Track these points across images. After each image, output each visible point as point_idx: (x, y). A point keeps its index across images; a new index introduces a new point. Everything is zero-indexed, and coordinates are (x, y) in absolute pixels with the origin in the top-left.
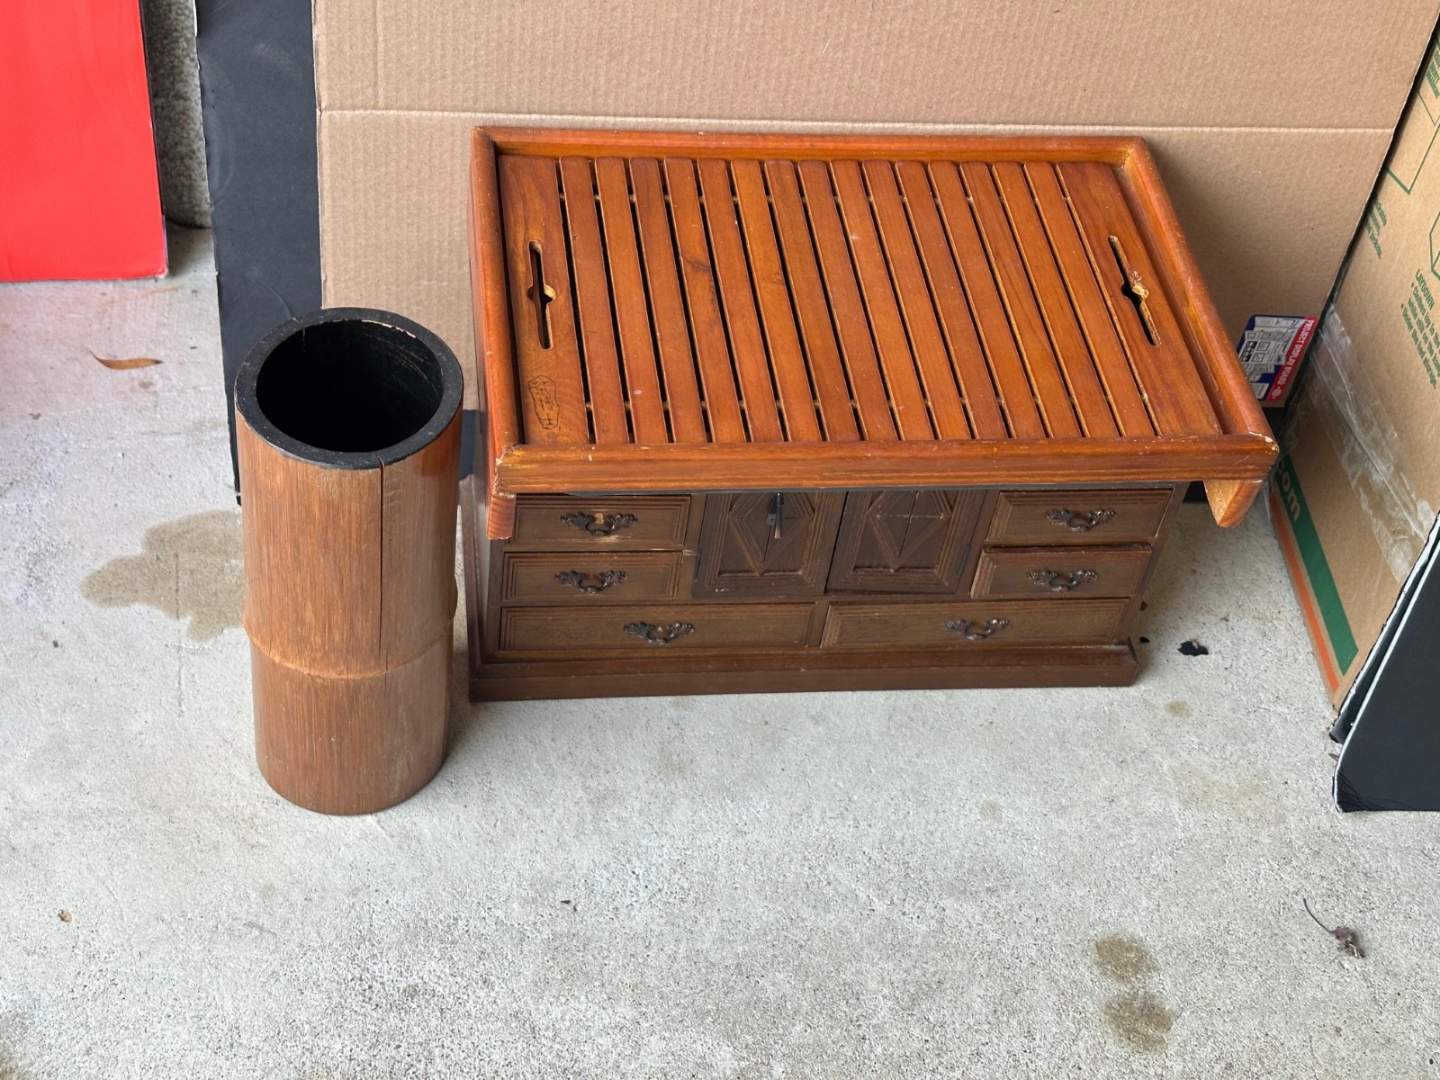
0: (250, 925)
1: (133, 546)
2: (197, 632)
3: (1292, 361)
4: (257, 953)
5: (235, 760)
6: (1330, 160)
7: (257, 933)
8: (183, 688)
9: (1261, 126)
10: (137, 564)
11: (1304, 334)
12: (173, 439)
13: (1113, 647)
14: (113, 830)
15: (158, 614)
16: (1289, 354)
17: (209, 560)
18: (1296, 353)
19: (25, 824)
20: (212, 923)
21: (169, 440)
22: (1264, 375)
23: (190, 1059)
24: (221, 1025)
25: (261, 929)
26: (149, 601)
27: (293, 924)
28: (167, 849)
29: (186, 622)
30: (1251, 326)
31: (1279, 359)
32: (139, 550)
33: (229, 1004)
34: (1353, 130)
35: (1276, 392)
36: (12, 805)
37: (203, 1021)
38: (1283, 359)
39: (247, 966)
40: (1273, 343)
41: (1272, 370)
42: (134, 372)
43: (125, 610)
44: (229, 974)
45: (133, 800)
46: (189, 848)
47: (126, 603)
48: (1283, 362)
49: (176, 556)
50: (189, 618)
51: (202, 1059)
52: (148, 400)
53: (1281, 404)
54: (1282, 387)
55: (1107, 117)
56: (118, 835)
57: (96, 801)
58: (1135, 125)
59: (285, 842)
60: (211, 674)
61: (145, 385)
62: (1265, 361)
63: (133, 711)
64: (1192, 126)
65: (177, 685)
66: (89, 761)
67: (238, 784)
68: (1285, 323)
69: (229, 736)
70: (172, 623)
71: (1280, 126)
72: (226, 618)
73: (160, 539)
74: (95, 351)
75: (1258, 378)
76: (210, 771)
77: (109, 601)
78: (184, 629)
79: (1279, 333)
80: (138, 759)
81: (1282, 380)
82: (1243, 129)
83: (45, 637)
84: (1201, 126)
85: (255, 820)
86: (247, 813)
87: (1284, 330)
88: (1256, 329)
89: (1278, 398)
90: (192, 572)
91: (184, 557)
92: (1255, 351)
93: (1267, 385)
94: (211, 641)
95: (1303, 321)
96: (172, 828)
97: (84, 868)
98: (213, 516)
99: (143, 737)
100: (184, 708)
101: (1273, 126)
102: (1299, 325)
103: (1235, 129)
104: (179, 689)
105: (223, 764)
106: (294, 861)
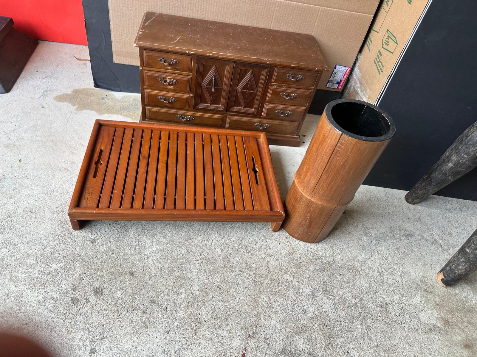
0: (66, 169)
1: (69, 92)
2: (77, 109)
3: (344, 79)
4: (65, 175)
6: (357, 22)
7: (66, 171)
8: (69, 119)
9: (342, 9)
10: (69, 95)
11: (347, 72)
12: (88, 74)
13: (295, 136)
14: (40, 145)
15: (69, 105)
16: (344, 77)
17: (86, 97)
18: (345, 77)
19: (20, 141)
20: (57, 167)
21: (86, 74)
22: (337, 82)
23: (39, 195)
24: (50, 189)
25: (68, 170)
26: (68, 102)
27: (76, 170)
28: (52, 150)
29: (75, 107)
30: (335, 68)
31: (341, 78)
32: (70, 93)
33: (53, 185)
34: (363, 14)
35: (340, 87)
36: (18, 136)
37: (46, 188)
38: (342, 78)
39: (61, 177)
40: (340, 73)
41: (339, 81)
42: (83, 62)
43: (62, 103)
44: (56, 178)
45: (48, 139)
46: (57, 151)
47: (63, 102)
48: (342, 79)
49: (79, 95)
50: (77, 107)
51: (42, 195)
52: (84, 66)
53: (341, 91)
54: (341, 86)
55: (304, 1)
57: (39, 138)
58: (311, 5)
61: (85, 64)
62: (338, 78)
63: (55, 122)
64: (325, 7)
66: (40, 130)
68: (343, 68)
69: (76, 130)
70: (72, 107)
71: (346, 10)
72: (85, 108)
73: (76, 92)
74: (75, 56)
75: (336, 83)
76: (69, 137)
77: (59, 101)
79: (342, 71)
80: (52, 132)
81: (341, 84)
82: (337, 10)
83: (41, 105)
84: (327, 7)
85: (76, 148)
86: (74, 146)
87: (343, 70)
88: (336, 69)
89: (340, 89)
90: (81, 98)
91: (80, 96)
92: (336, 75)
93: (338, 85)
94: (80, 112)
95: (347, 68)
96: (54, 146)
97: (30, 151)
98: (90, 89)
99: (56, 128)
100: (68, 123)
101: (345, 10)
102: (346, 69)
103: (335, 9)
105: (72, 136)
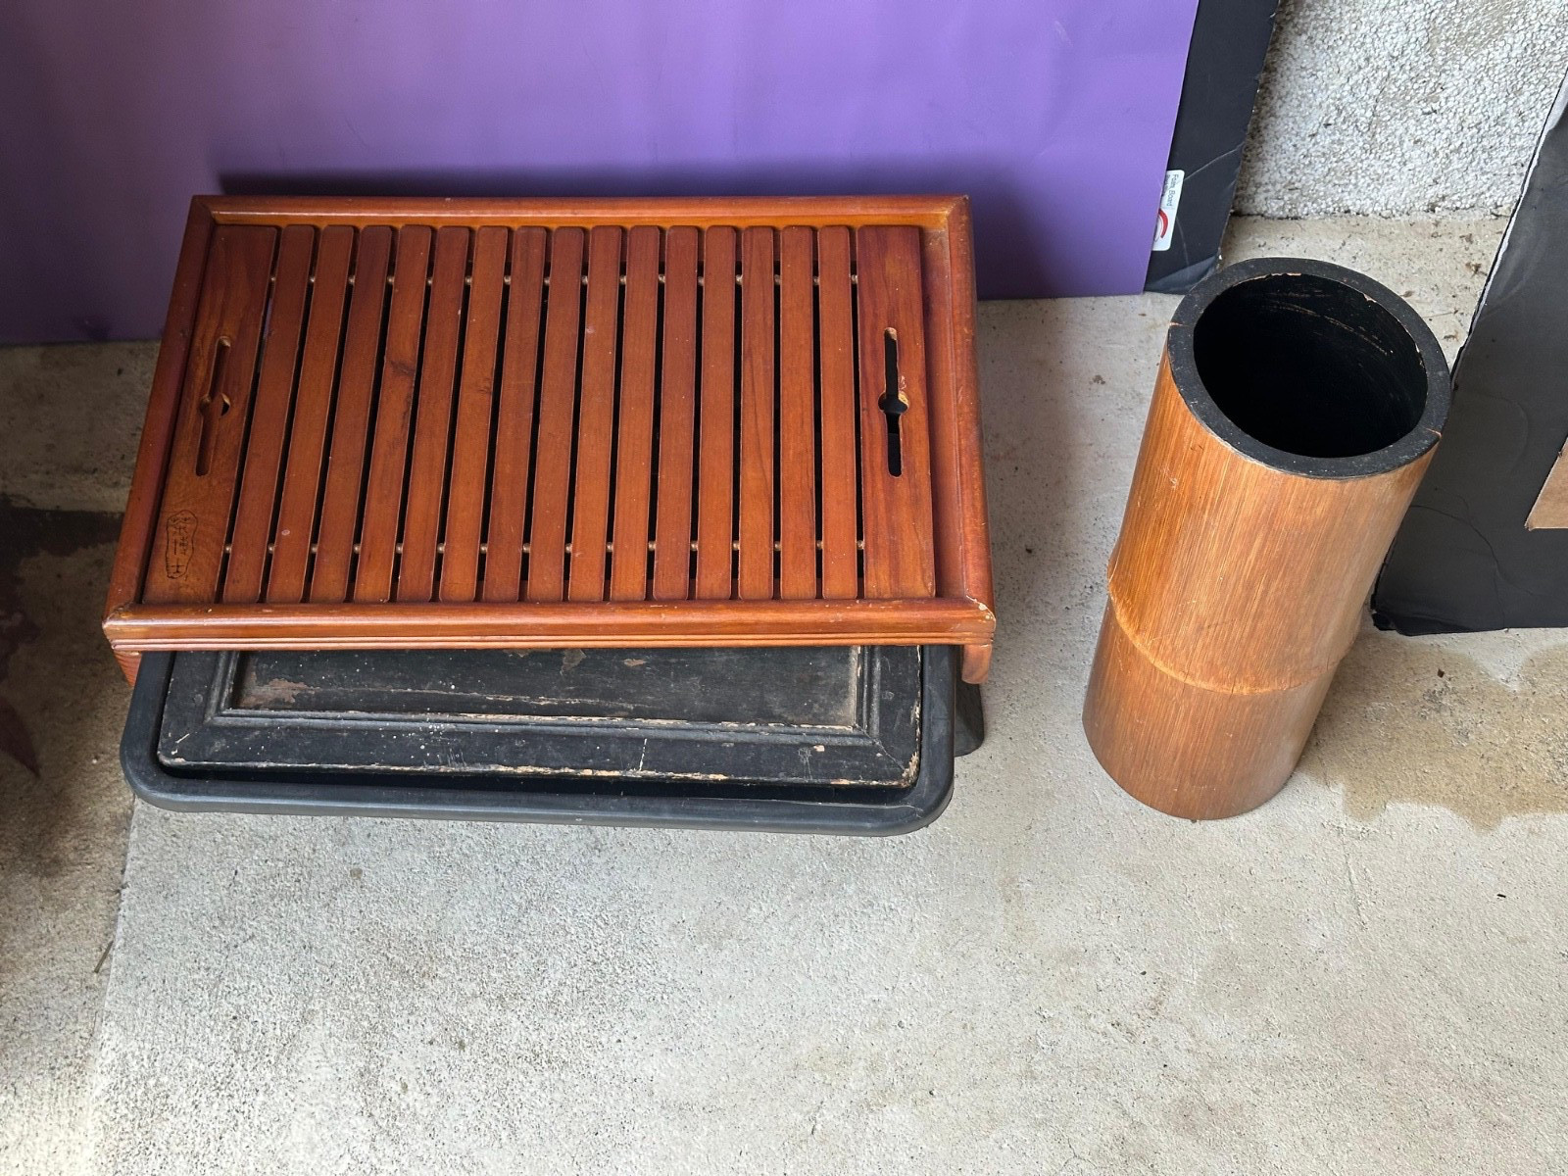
2: (1355, 807)
5: (1444, 997)
8: (1356, 887)
14: (1321, 1091)
19: (1216, 1074)
28: (1392, 1122)
29: (1339, 791)
36: (1195, 1047)
45: (1334, 1046)
46: (1417, 1122)
50: (1341, 787)
56: (1329, 1097)
59: (1533, 1121)
60: (1386, 869)
63: (1305, 919)
65: (1348, 883)
66: (1268, 988)
67: (1456, 1032)
69: (1428, 961)
72: (1385, 786)
76: (1417, 1012)
78: (1339, 802)
80: (1327, 988)
94: (1376, 821)
96: (1389, 1091)
97: (1299, 1142)
99: (1325, 957)
100: (1364, 917)
104: (1352, 889)
105: (1431, 1002)
106: (1550, 1149)
